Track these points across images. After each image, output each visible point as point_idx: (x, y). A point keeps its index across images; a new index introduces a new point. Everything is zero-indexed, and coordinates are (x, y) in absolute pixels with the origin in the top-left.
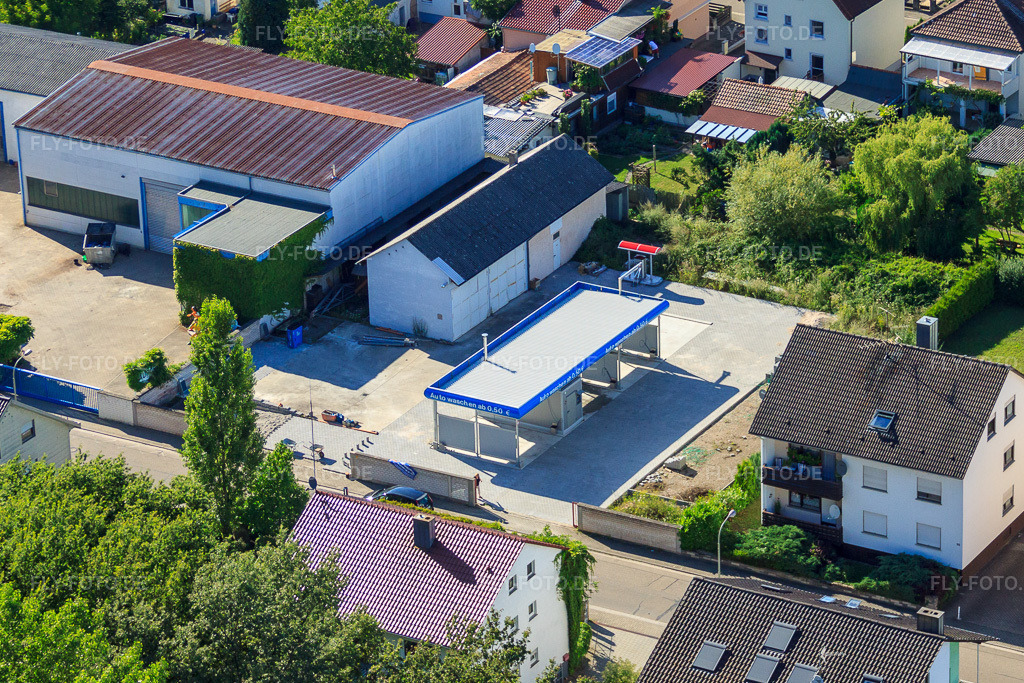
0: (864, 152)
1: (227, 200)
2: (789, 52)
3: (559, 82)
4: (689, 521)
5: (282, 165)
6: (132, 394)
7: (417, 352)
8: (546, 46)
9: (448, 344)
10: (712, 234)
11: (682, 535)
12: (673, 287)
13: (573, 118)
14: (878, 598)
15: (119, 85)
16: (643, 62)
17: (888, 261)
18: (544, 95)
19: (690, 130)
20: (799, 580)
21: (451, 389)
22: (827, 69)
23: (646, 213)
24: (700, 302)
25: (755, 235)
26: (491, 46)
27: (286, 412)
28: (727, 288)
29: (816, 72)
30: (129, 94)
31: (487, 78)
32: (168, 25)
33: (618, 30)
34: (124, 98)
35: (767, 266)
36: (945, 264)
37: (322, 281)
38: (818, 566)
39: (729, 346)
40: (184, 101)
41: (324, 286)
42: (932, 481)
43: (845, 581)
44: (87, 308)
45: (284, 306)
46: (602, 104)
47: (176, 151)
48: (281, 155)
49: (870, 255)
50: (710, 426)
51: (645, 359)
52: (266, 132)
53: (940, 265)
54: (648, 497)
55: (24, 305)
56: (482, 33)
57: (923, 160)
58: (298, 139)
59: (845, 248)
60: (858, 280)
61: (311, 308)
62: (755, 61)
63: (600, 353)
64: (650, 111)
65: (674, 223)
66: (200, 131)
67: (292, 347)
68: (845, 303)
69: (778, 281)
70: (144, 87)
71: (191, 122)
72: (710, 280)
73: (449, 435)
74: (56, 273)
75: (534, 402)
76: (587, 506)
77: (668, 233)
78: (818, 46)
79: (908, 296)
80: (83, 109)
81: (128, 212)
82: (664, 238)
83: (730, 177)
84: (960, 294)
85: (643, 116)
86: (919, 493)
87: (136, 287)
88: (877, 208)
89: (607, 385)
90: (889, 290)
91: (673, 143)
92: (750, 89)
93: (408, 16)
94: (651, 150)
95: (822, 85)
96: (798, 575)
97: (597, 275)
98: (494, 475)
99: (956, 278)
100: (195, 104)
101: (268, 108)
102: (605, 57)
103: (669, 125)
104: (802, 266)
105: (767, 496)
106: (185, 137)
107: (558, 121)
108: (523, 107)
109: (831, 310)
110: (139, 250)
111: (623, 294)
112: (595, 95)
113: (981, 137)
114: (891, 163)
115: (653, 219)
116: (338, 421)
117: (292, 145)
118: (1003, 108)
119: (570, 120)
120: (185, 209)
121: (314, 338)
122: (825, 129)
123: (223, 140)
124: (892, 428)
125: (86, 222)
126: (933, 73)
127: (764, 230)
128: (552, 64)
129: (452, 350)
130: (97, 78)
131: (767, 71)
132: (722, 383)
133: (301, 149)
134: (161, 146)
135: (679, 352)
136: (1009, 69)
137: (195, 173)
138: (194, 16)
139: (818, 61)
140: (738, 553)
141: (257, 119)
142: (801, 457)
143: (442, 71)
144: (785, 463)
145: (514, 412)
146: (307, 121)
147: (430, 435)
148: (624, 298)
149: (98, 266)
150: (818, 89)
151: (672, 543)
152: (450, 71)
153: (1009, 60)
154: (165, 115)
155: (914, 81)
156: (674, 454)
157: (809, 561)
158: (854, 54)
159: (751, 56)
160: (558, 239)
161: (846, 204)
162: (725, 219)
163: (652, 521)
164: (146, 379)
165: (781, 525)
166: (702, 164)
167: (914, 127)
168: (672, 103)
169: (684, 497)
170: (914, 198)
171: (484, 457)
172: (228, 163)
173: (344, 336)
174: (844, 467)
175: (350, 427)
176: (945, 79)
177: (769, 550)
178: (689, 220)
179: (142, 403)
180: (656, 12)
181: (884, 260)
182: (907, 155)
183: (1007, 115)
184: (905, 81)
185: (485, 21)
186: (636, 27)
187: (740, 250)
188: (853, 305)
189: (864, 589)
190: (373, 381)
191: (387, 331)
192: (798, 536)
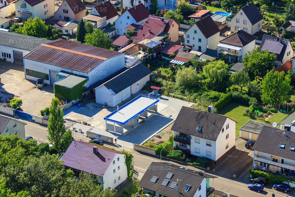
0: (205, 68)
1: (66, 75)
2: (194, 45)
3: (143, 51)
4: (158, 148)
5: (79, 68)
6: (42, 117)
7: (105, 109)
8: (141, 43)
9: (112, 108)
10: (172, 85)
11: (156, 151)
12: (162, 96)
13: (146, 58)
14: (197, 166)
15: (46, 49)
16: (162, 47)
17: (209, 92)
18: (140, 53)
19: (171, 62)
20: (181, 162)
21: (109, 118)
22: (202, 49)
23: (158, 80)
24: (168, 100)
25: (181, 85)
26: (130, 42)
27: (75, 122)
28: (174, 97)
29: (200, 50)
30: (48, 51)
31: (128, 49)
32: (63, 36)
33: (157, 40)
34: (47, 52)
35: (183, 92)
36: (221, 93)
37: (87, 93)
38: (184, 159)
39: (173, 110)
40: (60, 53)
41: (87, 94)
42: (209, 142)
43: (190, 163)
44: (36, 98)
45: (77, 98)
46: (152, 56)
47: (57, 64)
48: (79, 65)
49: (205, 90)
50: (166, 127)
51: (154, 112)
52: (76, 60)
53: (220, 93)
54: (150, 143)
55: (23, 96)
56: (128, 39)
57: (218, 70)
58: (83, 62)
59: (200, 89)
60: (202, 96)
61: (83, 99)
62: (187, 47)
63: (143, 111)
64: (163, 57)
65: (164, 82)
66: (62, 60)
67: (78, 107)
68: (198, 101)
69: (185, 96)
70: (51, 50)
71: (61, 58)
72: (170, 95)
73: (109, 128)
74: (30, 90)
75: (127, 121)
76: (136, 144)
77: (162, 84)
78: (200, 44)
79: (212, 100)
80: (38, 54)
81: (47, 77)
82: (162, 86)
83: (176, 72)
84: (223, 100)
85: (162, 58)
86: (207, 144)
87: (47, 93)
88: (207, 80)
89: (145, 118)
90: (208, 98)
91: (167, 64)
92: (184, 53)
93: (114, 35)
94: (162, 66)
95: (200, 53)
96: (180, 161)
97: (146, 93)
98: (118, 137)
99: (223, 96)
100: (62, 54)
101: (77, 55)
102: (154, 45)
103: (167, 61)
104: (190, 92)
105: (175, 144)
106: (59, 61)
107: (142, 59)
108: (135, 56)
109: (195, 102)
110: (49, 85)
111: (150, 98)
112: (151, 54)
113: (233, 65)
114: (211, 71)
115: (160, 81)
116: (86, 124)
117: (82, 63)
118: (238, 59)
119: (145, 59)
120: (58, 76)
121: (84, 106)
122: (199, 62)
123: (67, 62)
124: (201, 130)
125: (38, 79)
126: (224, 51)
127: (183, 84)
128: (142, 47)
129: (113, 109)
130: (42, 48)
131: (189, 49)
132: (170, 118)
133: (83, 64)
134: (53, 63)
135: (162, 111)
136: (240, 50)
137: (61, 69)
138: (68, 34)
139: (200, 47)
140: (168, 156)
141: (75, 57)
142: (182, 135)
143: (119, 47)
144: (179, 136)
145: (122, 123)
146: (85, 58)
147: (105, 128)
148: (150, 99)
149: (40, 88)
150: (199, 54)
151: (154, 153)
152: (121, 47)
153: (240, 48)
154: (55, 56)
155: (220, 52)
156: (157, 133)
157: (183, 158)
158: (208, 46)
159: (186, 46)
160: (138, 85)
161: (201, 79)
162: (175, 82)
163: (150, 148)
164: (45, 114)
165: (177, 150)
166: (171, 70)
167: (216, 63)
168: (168, 56)
169: (158, 143)
170: (216, 78)
171: (116, 133)
172: (67, 67)
173: (90, 105)
174: (191, 138)
175: (88, 125)
176: (226, 52)
177: (174, 155)
178: (167, 82)
179: (44, 119)
180: (166, 36)
181: (208, 92)
182: (214, 69)
183: (239, 60)
184: (218, 52)
185: (129, 37)
186: (161, 39)
187: (177, 89)
188: (200, 101)
189: (194, 165)
190: (95, 115)
191: (99, 104)
192: (181, 152)
